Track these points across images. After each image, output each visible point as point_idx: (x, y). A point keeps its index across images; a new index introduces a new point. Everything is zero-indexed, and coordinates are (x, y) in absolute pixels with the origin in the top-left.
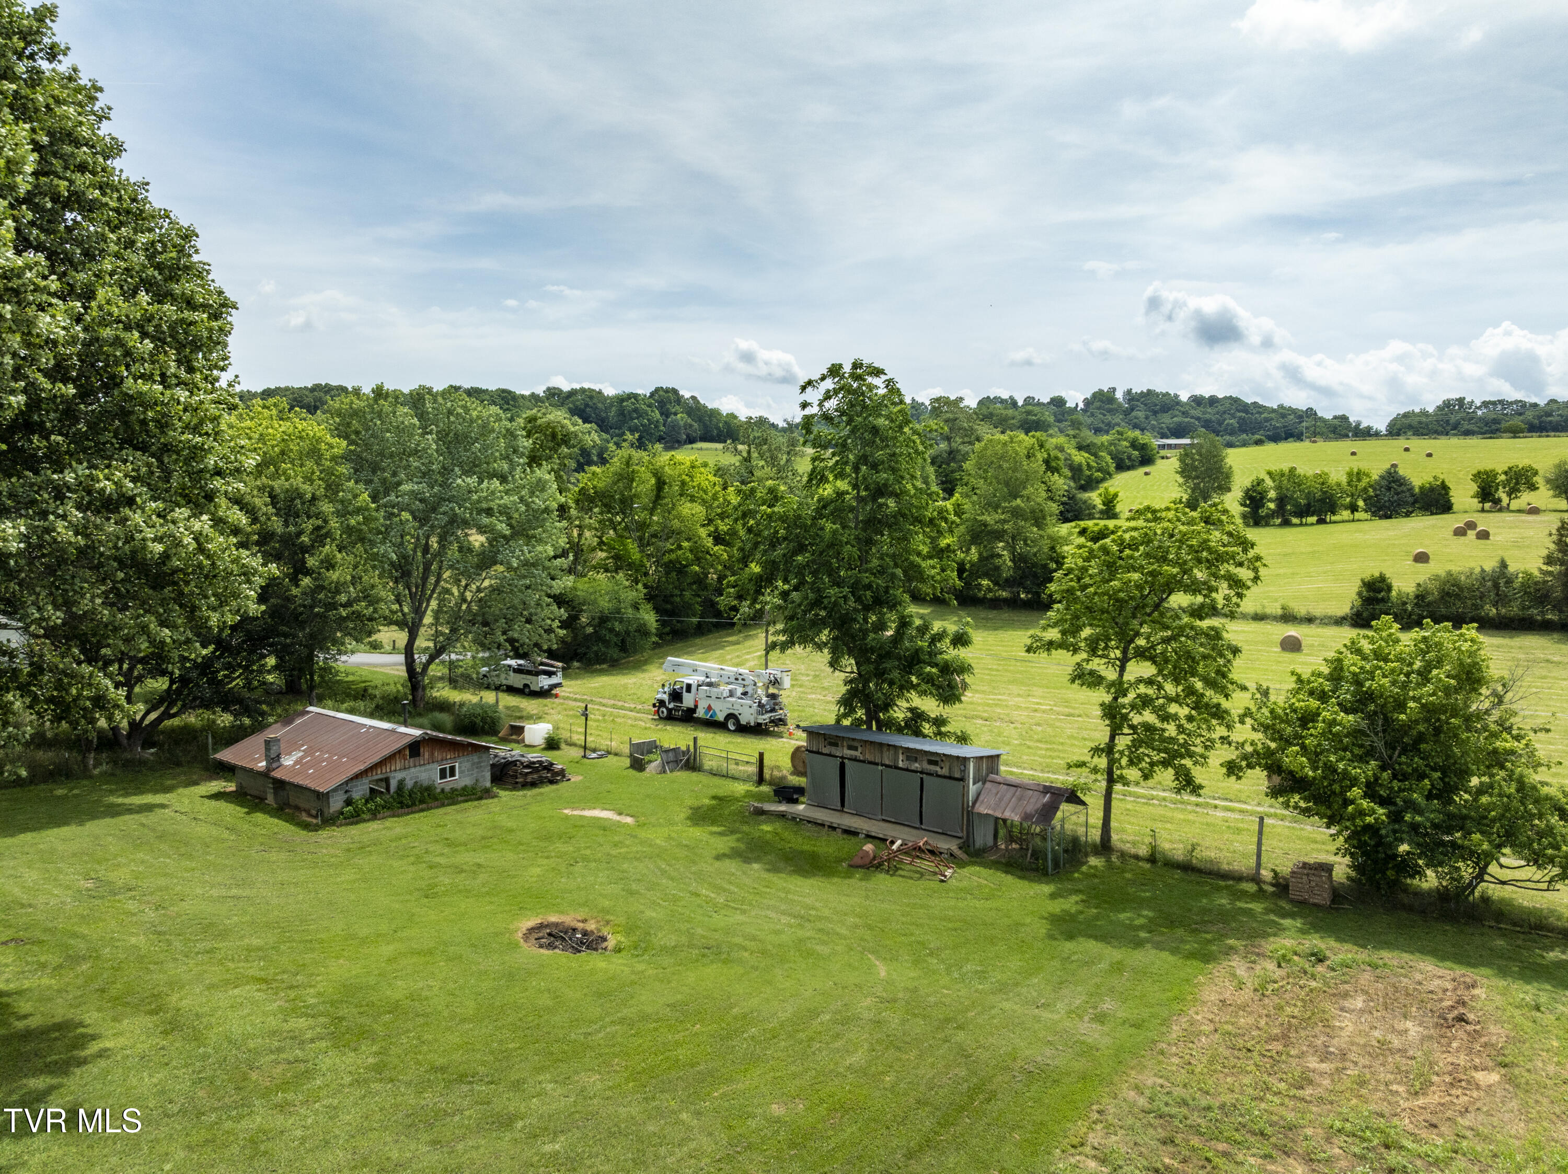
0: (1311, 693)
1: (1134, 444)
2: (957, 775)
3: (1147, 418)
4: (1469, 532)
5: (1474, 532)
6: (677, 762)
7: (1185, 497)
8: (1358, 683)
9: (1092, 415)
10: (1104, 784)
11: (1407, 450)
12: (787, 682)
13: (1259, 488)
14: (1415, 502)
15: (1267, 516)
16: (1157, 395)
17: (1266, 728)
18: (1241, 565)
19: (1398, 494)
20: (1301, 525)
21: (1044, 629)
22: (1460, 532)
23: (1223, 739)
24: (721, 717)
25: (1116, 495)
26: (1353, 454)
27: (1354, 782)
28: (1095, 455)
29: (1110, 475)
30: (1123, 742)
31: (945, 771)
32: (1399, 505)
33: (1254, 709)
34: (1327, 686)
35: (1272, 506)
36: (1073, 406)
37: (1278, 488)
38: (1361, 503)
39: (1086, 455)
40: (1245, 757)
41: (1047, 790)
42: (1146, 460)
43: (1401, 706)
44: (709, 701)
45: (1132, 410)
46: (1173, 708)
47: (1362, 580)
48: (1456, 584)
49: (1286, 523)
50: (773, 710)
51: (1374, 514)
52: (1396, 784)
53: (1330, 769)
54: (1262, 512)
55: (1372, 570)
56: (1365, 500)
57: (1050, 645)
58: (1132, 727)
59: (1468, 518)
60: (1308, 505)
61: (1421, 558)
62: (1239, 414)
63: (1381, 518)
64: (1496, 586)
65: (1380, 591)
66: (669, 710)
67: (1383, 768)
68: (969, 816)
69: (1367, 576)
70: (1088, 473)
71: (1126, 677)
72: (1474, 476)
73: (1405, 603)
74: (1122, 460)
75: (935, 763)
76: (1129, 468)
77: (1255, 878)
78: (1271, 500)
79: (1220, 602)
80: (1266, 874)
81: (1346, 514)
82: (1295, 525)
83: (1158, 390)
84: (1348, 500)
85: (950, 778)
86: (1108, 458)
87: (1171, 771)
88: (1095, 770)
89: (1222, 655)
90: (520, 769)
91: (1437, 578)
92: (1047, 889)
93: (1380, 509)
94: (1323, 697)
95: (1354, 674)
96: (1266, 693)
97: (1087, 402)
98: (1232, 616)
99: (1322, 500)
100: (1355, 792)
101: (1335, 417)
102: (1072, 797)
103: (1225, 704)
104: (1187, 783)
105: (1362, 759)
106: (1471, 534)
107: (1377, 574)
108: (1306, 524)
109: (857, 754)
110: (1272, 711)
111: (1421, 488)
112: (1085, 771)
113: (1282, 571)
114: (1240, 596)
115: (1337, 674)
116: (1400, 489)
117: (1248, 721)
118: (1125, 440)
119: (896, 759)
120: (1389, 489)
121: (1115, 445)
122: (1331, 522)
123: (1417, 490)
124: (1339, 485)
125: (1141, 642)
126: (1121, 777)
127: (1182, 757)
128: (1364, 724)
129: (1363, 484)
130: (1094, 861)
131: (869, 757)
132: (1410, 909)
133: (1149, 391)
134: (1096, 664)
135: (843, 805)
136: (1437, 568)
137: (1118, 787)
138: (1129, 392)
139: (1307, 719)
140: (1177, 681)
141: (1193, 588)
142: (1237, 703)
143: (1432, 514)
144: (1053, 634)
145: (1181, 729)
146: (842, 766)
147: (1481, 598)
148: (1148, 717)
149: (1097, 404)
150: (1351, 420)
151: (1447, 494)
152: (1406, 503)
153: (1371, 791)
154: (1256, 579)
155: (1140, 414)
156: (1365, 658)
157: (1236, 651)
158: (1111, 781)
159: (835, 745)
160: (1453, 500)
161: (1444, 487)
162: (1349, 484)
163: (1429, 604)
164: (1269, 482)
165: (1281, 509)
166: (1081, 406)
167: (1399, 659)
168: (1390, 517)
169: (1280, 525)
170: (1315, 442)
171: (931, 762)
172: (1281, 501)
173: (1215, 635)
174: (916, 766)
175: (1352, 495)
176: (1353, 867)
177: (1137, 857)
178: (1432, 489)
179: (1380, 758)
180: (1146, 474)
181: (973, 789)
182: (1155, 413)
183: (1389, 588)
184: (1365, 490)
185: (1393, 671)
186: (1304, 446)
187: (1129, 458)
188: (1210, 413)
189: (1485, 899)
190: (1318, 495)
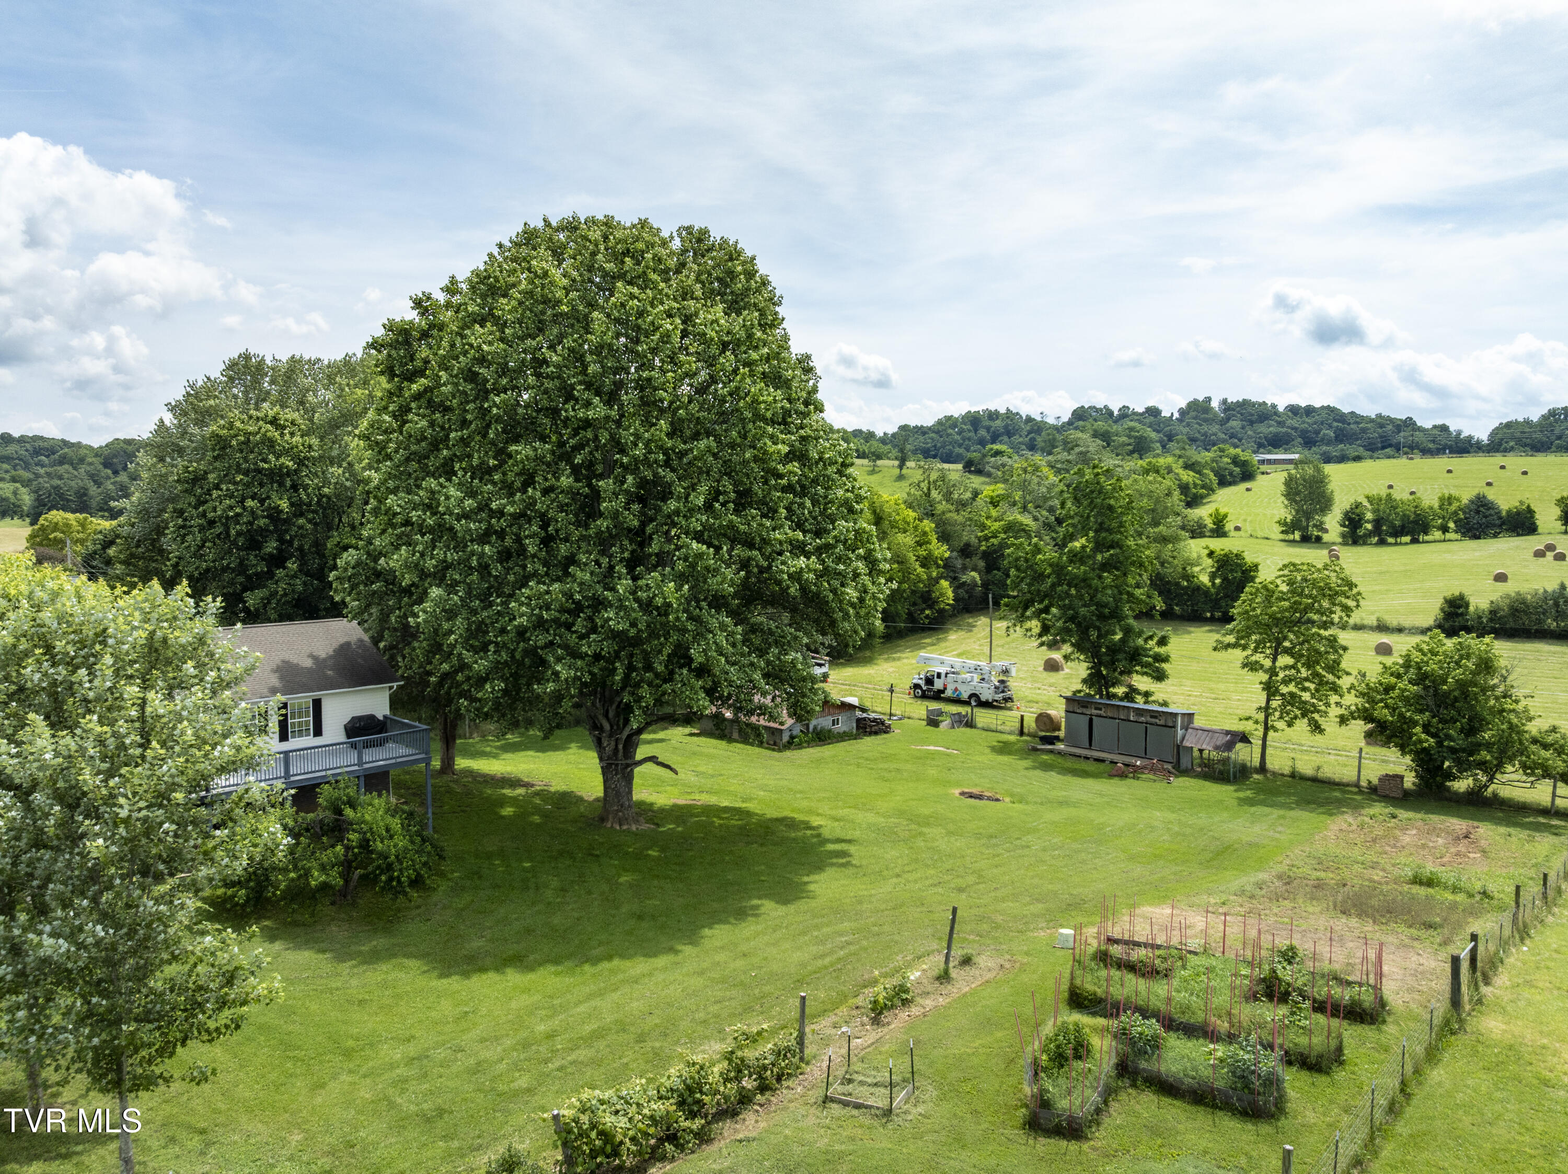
0: (1392, 675)
1: (1235, 461)
2: (1170, 724)
3: (1243, 428)
4: (1548, 553)
5: (1553, 554)
6: (961, 722)
7: (1289, 518)
8: (1420, 669)
9: (1188, 425)
10: (1262, 730)
11: (1503, 467)
12: (1013, 672)
13: (1358, 511)
14: (1503, 523)
15: (1365, 535)
16: (1254, 404)
17: (1363, 695)
18: (1348, 597)
19: (1486, 517)
20: (1396, 544)
21: (1224, 635)
22: (1539, 554)
23: (1337, 704)
24: (965, 696)
25: (1225, 516)
26: (1449, 471)
27: (1415, 723)
28: (1199, 472)
29: (1213, 491)
30: (1275, 704)
31: (1162, 722)
32: (1487, 527)
33: (1356, 684)
34: (1402, 670)
35: (1369, 526)
36: (1169, 415)
37: (1375, 511)
38: (1451, 525)
39: (1191, 473)
40: (1352, 713)
41: (1228, 733)
42: (1247, 475)
43: (1445, 682)
44: (956, 685)
45: (1228, 419)
46: (1307, 684)
47: (1445, 598)
48: (1524, 602)
49: (1382, 542)
50: (1003, 692)
51: (1464, 535)
52: (1440, 726)
53: (1401, 715)
54: (1361, 532)
55: (1454, 590)
56: (1455, 522)
57: (1228, 646)
58: (1283, 695)
59: (1549, 540)
60: (1403, 527)
61: (1501, 578)
62: (1335, 424)
63: (1471, 538)
64: (1556, 604)
65: (1460, 607)
66: (924, 692)
67: (1433, 717)
68: (1179, 749)
69: (1449, 594)
70: (1194, 491)
71: (1278, 664)
72: (1558, 501)
73: (1480, 617)
74: (1224, 476)
75: (1155, 717)
76: (1231, 484)
77: (1357, 785)
78: (1368, 522)
79: (1336, 620)
80: (1364, 783)
81: (1438, 535)
82: (1390, 544)
83: (1254, 400)
84: (1440, 521)
85: (1165, 726)
86: (1212, 476)
87: (1306, 720)
88: (1257, 722)
89: (1336, 651)
90: (869, 723)
91: (1508, 596)
92: (1232, 788)
93: (1469, 530)
94: (1399, 676)
95: (1417, 663)
96: (1364, 675)
97: (1182, 412)
98: (1344, 627)
99: (1416, 522)
100: (1418, 729)
101: (1435, 427)
102: (1244, 738)
103: (1339, 682)
104: (1317, 728)
105: (1421, 712)
106: (1550, 555)
107: (1457, 593)
108: (1401, 544)
109: (1102, 712)
110: (1367, 685)
111: (1509, 512)
112: (1250, 722)
113: (1377, 588)
114: (1348, 616)
115: (1407, 665)
116: (1488, 513)
117: (1353, 692)
118: (1227, 456)
119: (1129, 715)
120: (1478, 512)
121: (1217, 462)
122: (1424, 542)
123: (1504, 513)
124: (1431, 508)
125: (1287, 644)
126: (1273, 727)
127: (1312, 712)
128: (1422, 693)
129: (1453, 508)
130: (1256, 776)
131: (1110, 714)
132: (1449, 800)
133: (1244, 400)
134: (1258, 657)
135: (1090, 745)
136: (1511, 588)
137: (1271, 733)
138: (1225, 401)
139: (1388, 689)
140: (1308, 668)
141: (1321, 612)
142: (1345, 682)
143: (1518, 535)
144: (1231, 639)
145: (1313, 696)
146: (1091, 721)
147: (1544, 614)
148: (1292, 688)
149: (1193, 414)
150: (1451, 429)
151: (1533, 517)
152: (1494, 525)
153: (1426, 728)
154: (1358, 606)
155: (1235, 424)
156: (1424, 654)
157: (1345, 649)
158: (1266, 729)
159: (1086, 707)
160: (1538, 523)
161: (1530, 511)
162: (1441, 508)
163: (1500, 618)
164: (1366, 503)
165: (1377, 530)
166: (1176, 415)
167: (1444, 653)
168: (1479, 538)
169: (1377, 544)
170: (1412, 459)
171: (1152, 717)
172: (1377, 523)
173: (1333, 641)
174: (1143, 719)
175: (1444, 518)
176: (1417, 777)
177: (1283, 775)
178: (1518, 513)
179: (1431, 711)
180: (1248, 490)
181: (1180, 732)
182: (1252, 423)
183: (1467, 605)
184: (1455, 513)
185: (1440, 661)
186: (1401, 463)
187: (1231, 474)
188: (1306, 423)
189: (1495, 795)
190: (1412, 517)
